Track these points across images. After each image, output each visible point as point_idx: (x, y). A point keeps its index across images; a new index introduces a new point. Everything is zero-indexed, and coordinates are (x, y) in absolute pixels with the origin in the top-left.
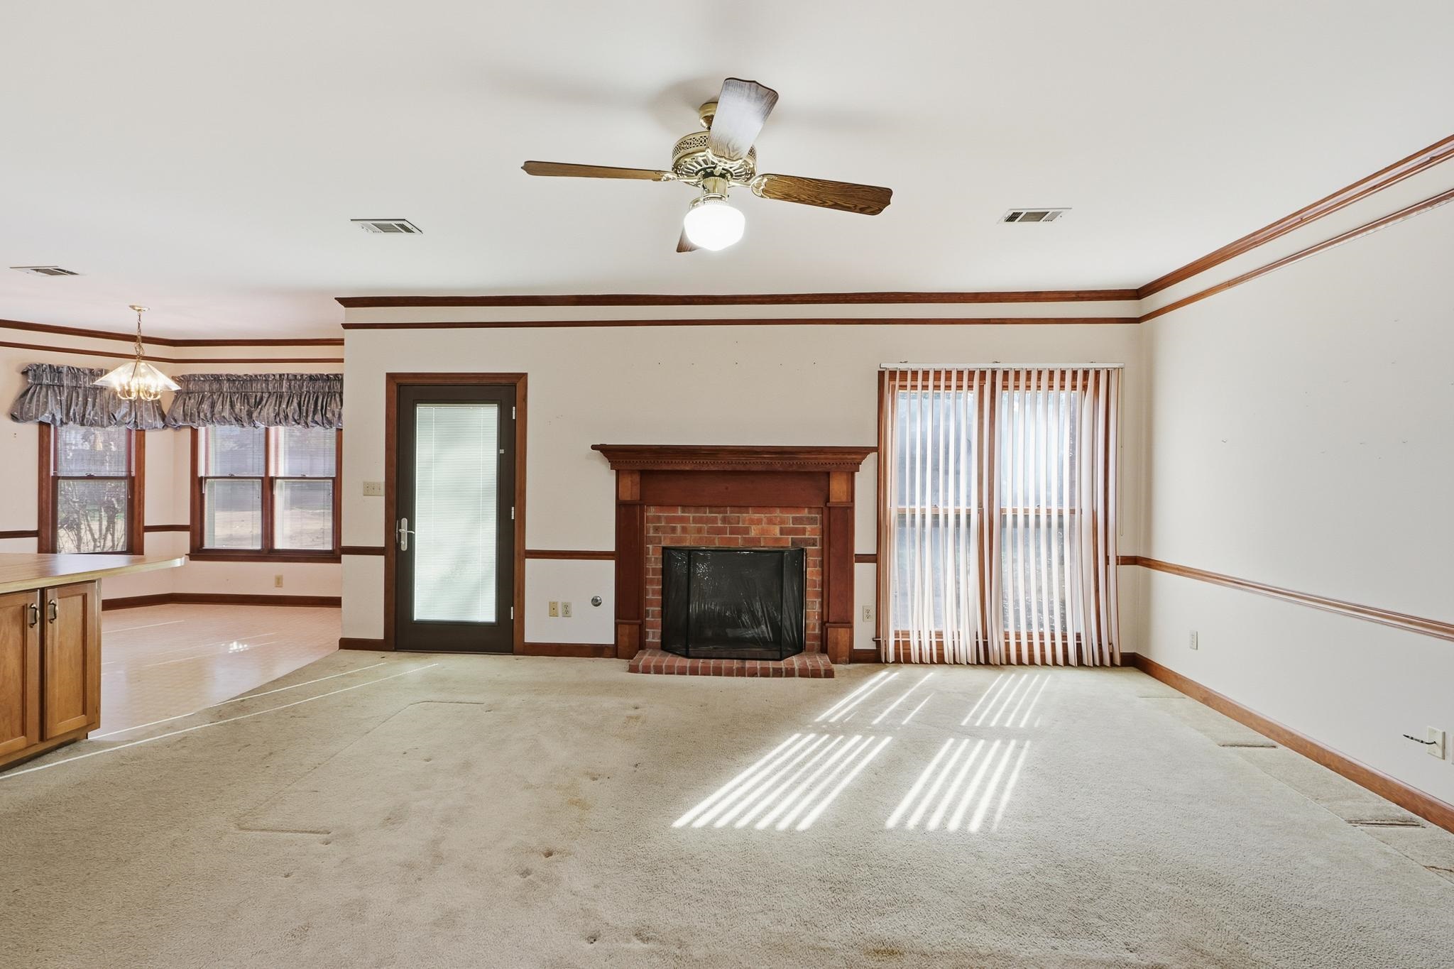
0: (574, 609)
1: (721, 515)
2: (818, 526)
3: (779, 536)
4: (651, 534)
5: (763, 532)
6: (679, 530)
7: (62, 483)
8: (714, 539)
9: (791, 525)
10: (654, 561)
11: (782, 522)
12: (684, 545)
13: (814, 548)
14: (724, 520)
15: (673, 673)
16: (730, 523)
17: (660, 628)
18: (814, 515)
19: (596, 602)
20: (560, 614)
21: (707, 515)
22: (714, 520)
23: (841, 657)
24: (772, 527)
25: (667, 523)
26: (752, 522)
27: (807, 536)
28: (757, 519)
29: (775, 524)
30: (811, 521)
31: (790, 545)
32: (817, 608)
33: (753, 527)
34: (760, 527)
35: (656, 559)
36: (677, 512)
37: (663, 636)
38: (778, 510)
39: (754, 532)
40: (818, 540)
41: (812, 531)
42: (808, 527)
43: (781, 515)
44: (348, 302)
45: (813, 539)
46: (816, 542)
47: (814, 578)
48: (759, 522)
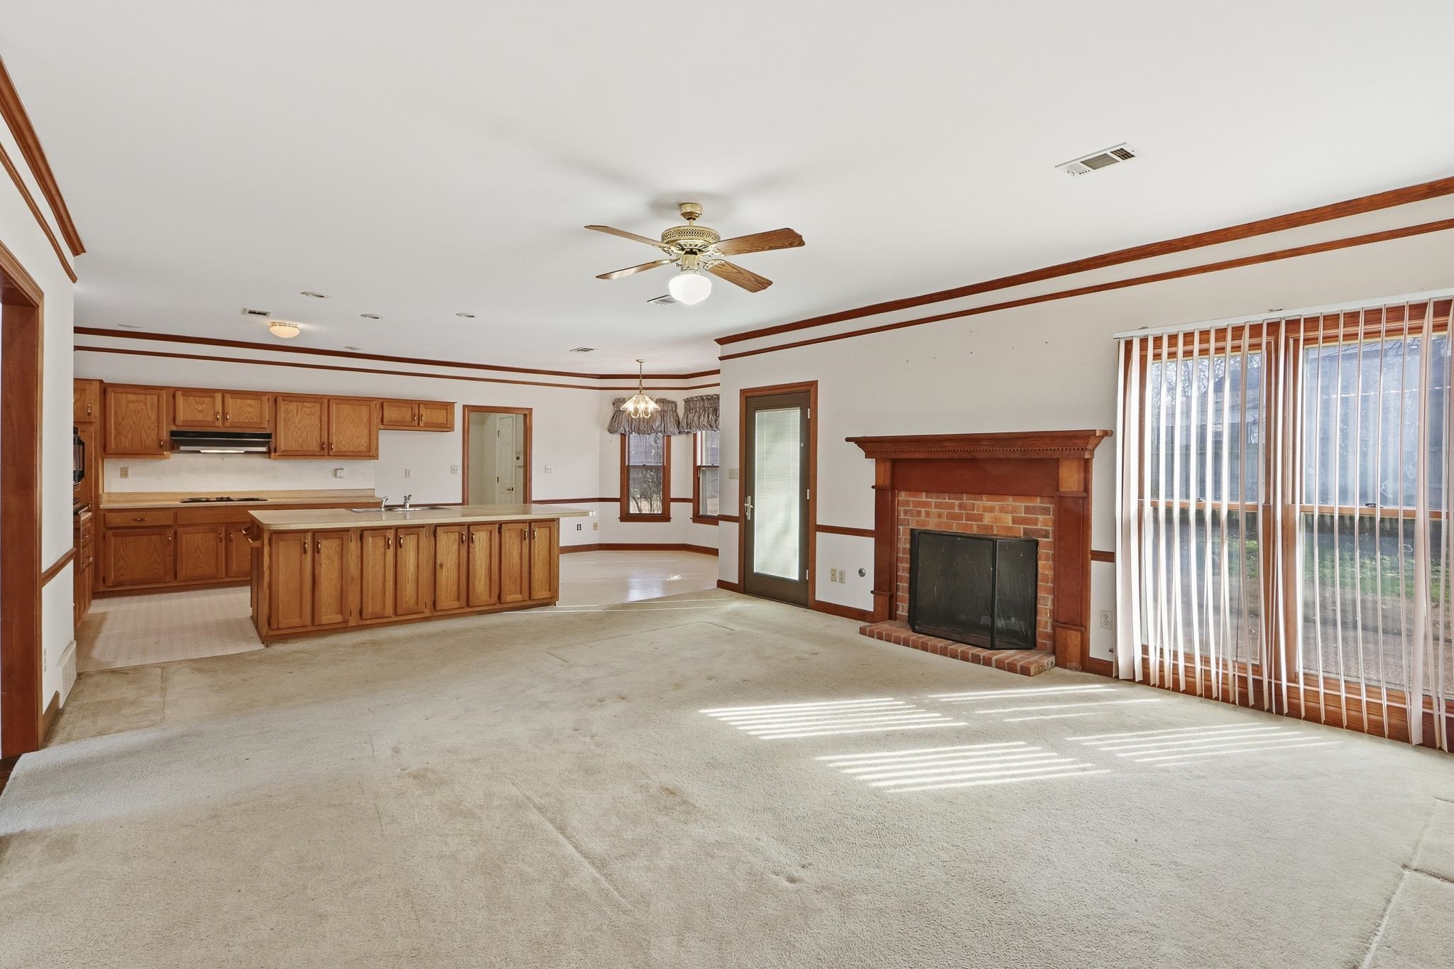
0: (847, 577)
1: (958, 501)
2: (1050, 517)
3: (1010, 524)
4: (902, 516)
5: (996, 520)
6: (923, 514)
7: (632, 470)
8: (952, 525)
9: (1024, 515)
10: (904, 543)
11: (1014, 510)
12: (926, 528)
13: (1046, 540)
14: (961, 506)
15: (890, 641)
16: (965, 509)
17: (908, 602)
18: (1046, 505)
19: (861, 573)
20: (838, 581)
21: (947, 500)
22: (952, 506)
23: (1071, 662)
24: (1004, 515)
25: (914, 506)
26: (986, 509)
27: (1039, 527)
28: (990, 507)
29: (1007, 513)
30: (1045, 511)
31: (1022, 535)
32: (1049, 605)
33: (986, 514)
34: (992, 514)
35: (906, 539)
36: (922, 498)
37: (909, 611)
38: (1010, 498)
39: (987, 519)
40: (1051, 532)
41: (1044, 522)
42: (1041, 518)
43: (1013, 503)
44: (722, 341)
45: (1046, 530)
46: (1049, 534)
47: (1046, 572)
48: (992, 510)
